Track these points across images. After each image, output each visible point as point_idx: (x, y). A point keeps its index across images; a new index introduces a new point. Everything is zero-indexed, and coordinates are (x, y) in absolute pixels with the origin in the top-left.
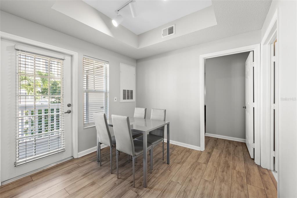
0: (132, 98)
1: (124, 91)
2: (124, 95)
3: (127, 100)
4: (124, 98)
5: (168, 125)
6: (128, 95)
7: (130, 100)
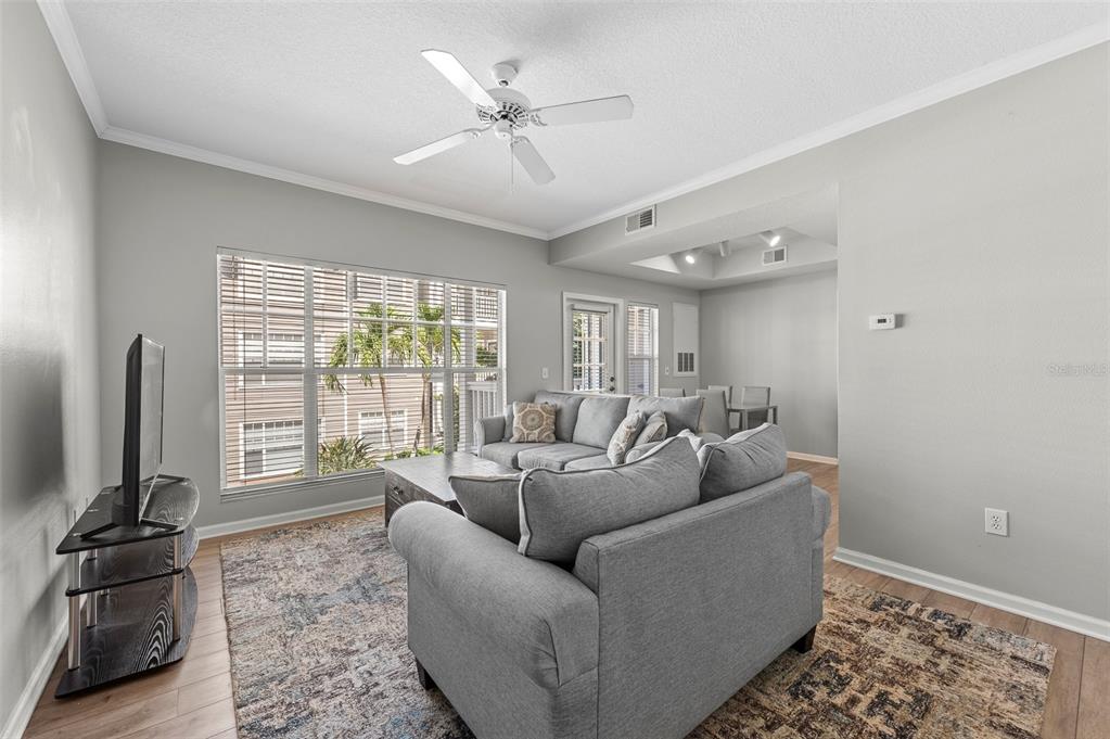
0: (692, 370)
1: (680, 355)
2: (680, 363)
3: (684, 373)
4: (680, 370)
5: (775, 410)
6: (686, 362)
7: (689, 373)
